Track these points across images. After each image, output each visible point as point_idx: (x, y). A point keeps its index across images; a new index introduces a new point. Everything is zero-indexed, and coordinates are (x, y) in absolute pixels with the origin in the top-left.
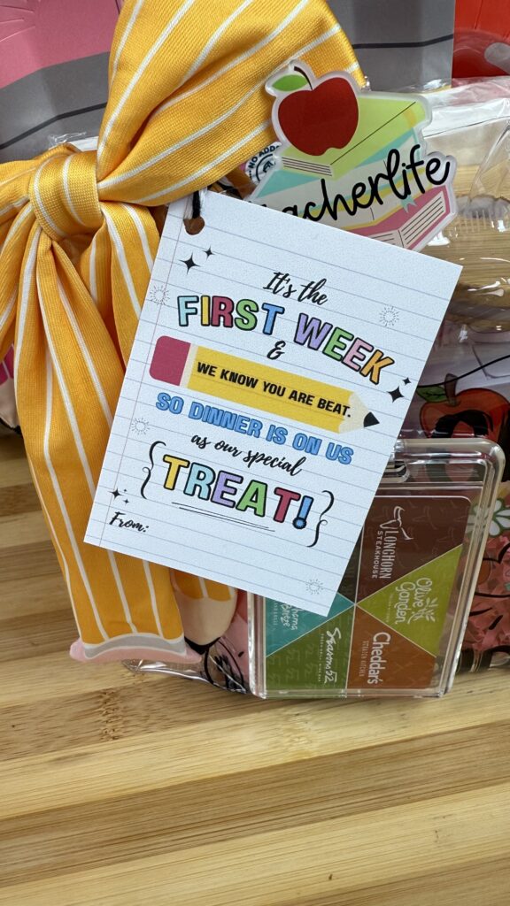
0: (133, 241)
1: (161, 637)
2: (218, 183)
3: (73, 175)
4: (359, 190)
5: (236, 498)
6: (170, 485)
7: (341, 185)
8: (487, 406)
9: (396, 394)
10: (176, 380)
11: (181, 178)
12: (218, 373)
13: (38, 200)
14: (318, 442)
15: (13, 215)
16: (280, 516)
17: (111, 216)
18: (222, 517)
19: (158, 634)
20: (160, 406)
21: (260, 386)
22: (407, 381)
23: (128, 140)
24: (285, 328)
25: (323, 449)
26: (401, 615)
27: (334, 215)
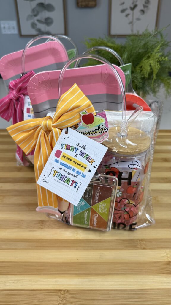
0: (57, 134)
1: (53, 207)
2: (72, 126)
3: (49, 122)
4: (94, 131)
5: (65, 180)
6: (54, 176)
7: (91, 130)
8: (115, 170)
9: (95, 167)
10: (59, 157)
11: (65, 125)
12: (66, 157)
13: (43, 125)
14: (80, 173)
15: (39, 127)
16: (71, 185)
17: (53, 130)
18: (61, 183)
19: (53, 206)
20: (55, 161)
21: (72, 161)
22: (97, 165)
23: (58, 118)
24: (78, 152)
25: (81, 174)
26: (100, 210)
27: (89, 134)
